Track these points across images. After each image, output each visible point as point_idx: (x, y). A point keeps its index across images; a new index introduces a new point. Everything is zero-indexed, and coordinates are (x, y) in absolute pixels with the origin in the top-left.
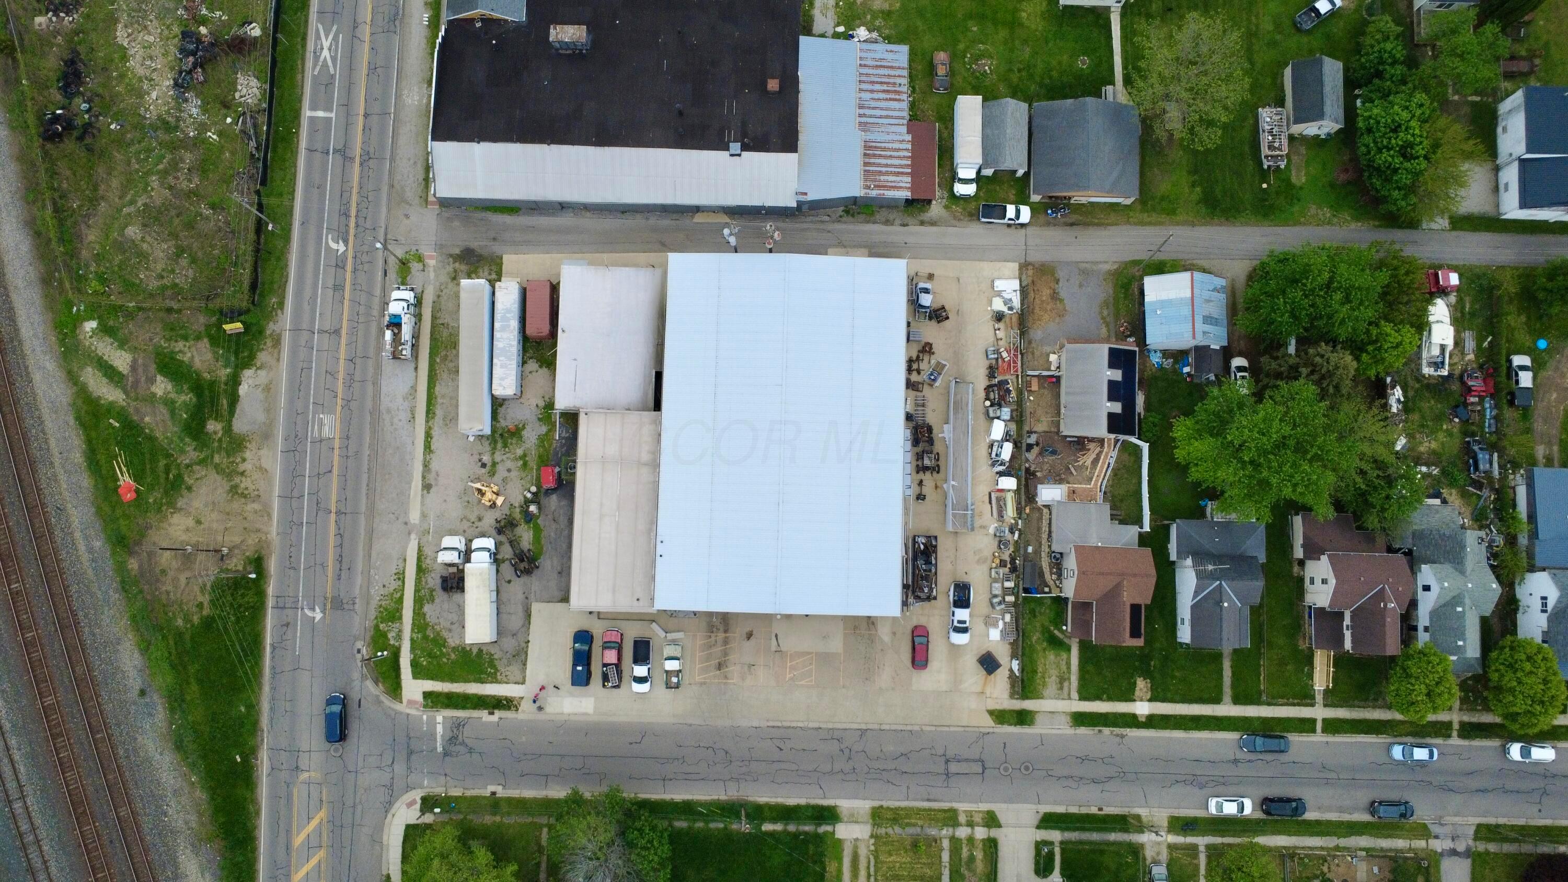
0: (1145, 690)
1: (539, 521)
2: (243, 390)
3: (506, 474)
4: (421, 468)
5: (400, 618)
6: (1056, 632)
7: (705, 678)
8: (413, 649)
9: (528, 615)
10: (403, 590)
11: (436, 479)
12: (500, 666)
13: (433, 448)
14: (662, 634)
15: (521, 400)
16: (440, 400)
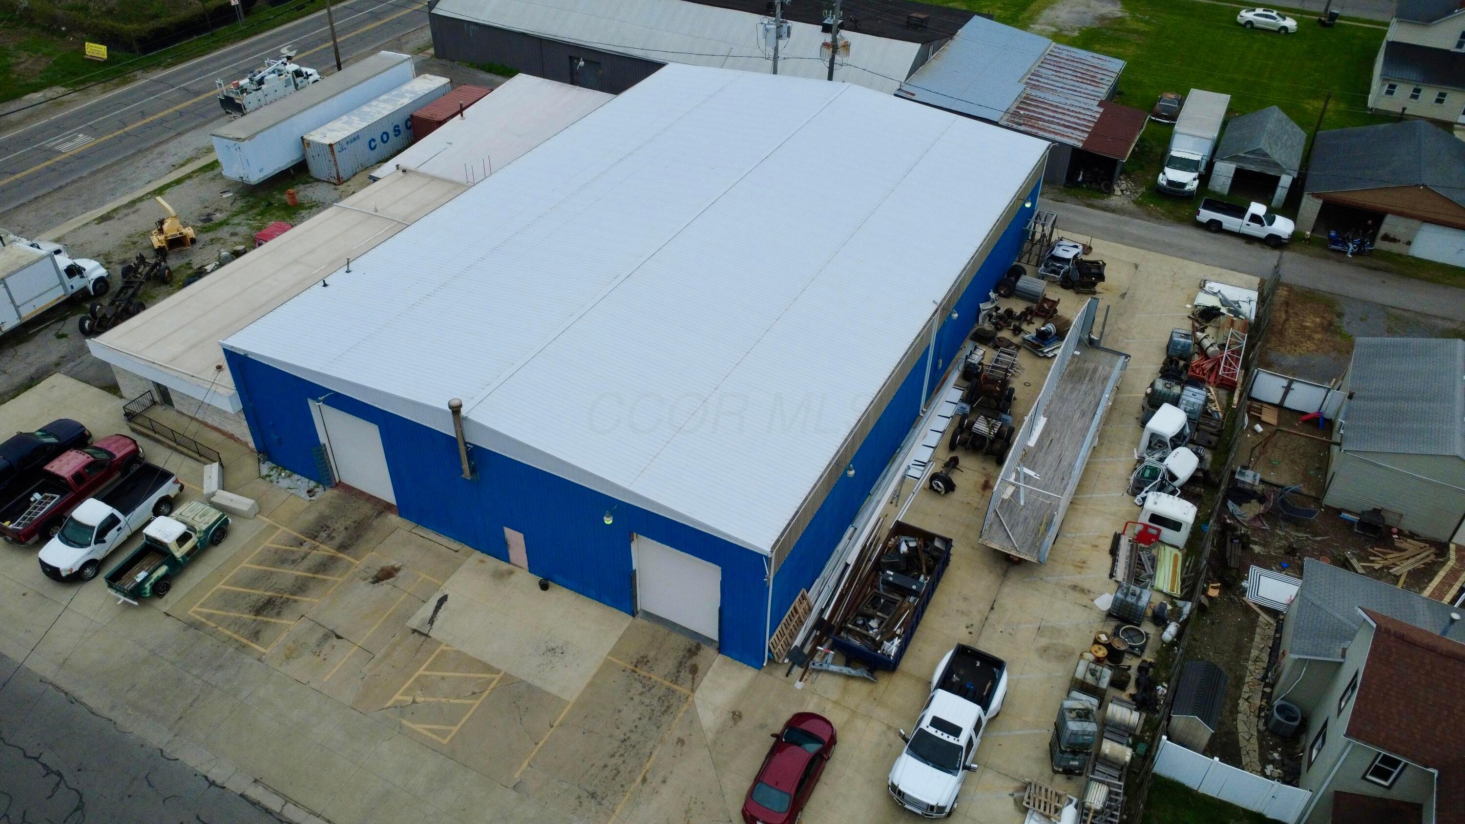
2: (28, 97)
3: (225, 236)
4: (124, 203)
9: (28, 385)
11: (127, 215)
13: (166, 191)
15: (339, 187)
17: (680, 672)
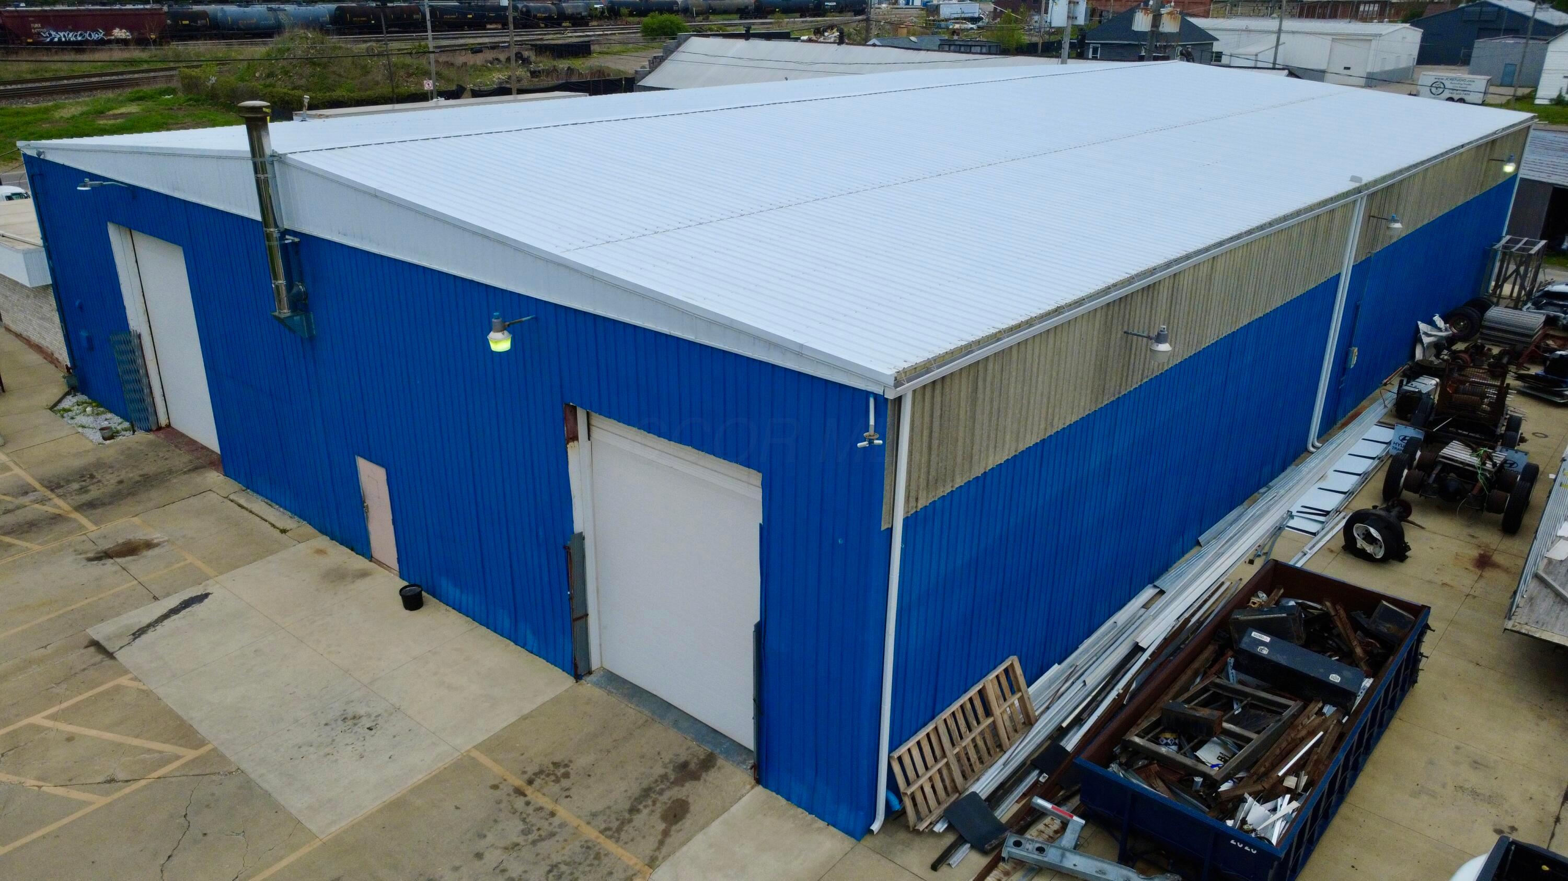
17: (638, 811)
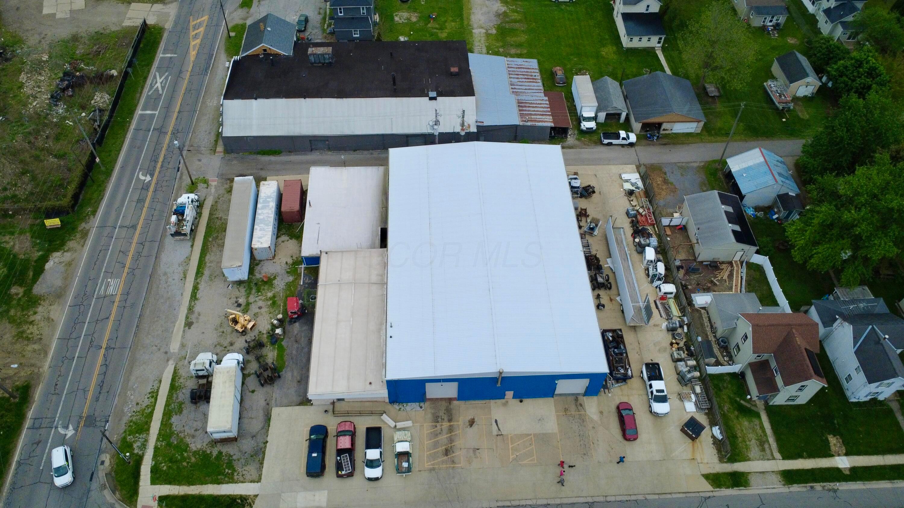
0: (838, 445)
1: (283, 343)
2: (48, 266)
3: (257, 310)
4: (186, 311)
5: (148, 430)
6: (742, 402)
7: (433, 464)
8: (155, 457)
9: (268, 418)
10: (155, 405)
11: (197, 318)
12: (238, 467)
13: (198, 296)
14: (392, 424)
15: (274, 261)
16: (208, 265)
17: (578, 408)
